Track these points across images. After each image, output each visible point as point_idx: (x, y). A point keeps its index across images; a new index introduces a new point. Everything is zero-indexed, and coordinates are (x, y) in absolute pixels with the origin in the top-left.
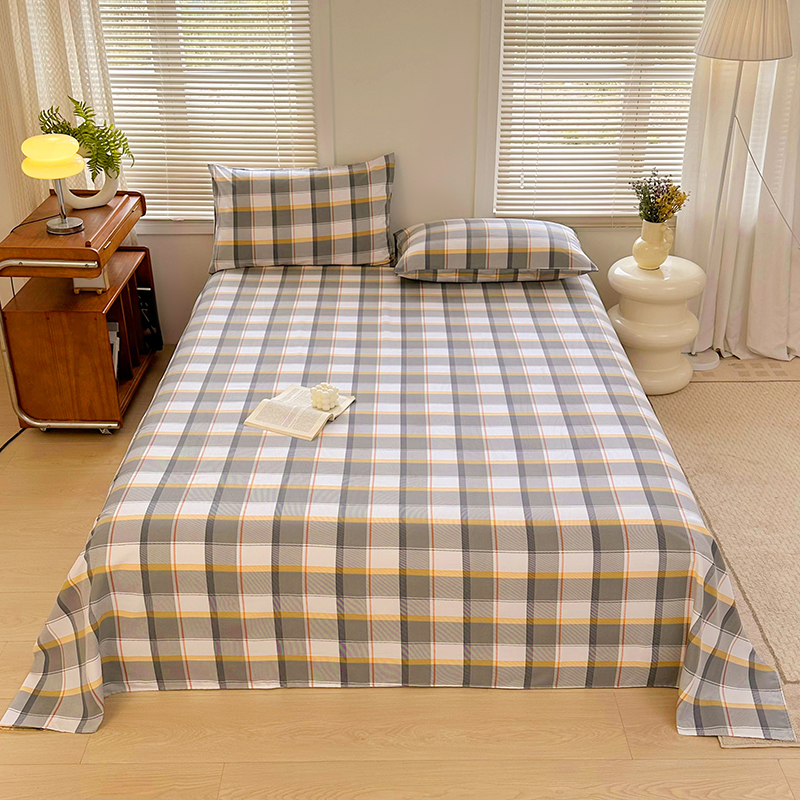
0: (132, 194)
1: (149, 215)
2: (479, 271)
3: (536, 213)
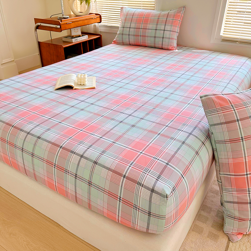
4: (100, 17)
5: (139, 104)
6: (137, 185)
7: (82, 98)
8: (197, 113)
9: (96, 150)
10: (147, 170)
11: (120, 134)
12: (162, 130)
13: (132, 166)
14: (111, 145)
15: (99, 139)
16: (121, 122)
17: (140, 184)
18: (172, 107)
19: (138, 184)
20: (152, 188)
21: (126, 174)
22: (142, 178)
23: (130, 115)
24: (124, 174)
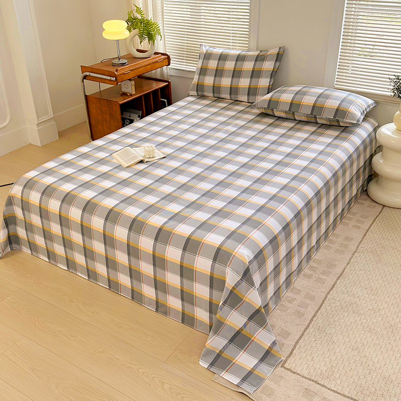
0: (163, 54)
1: (171, 66)
2: (295, 113)
3: (357, 89)
4: (169, 58)
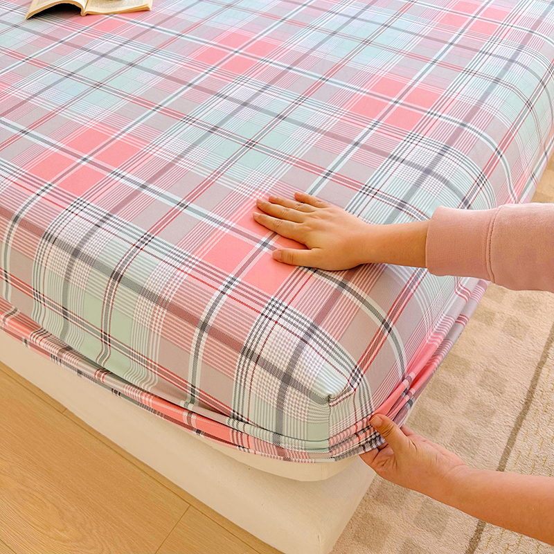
5: (278, 64)
6: (240, 356)
7: (102, 45)
8: (455, 94)
9: (121, 234)
10: (277, 305)
11: (205, 174)
12: (338, 158)
13: (229, 292)
14: (172, 215)
15: (136, 193)
16: (214, 129)
17: (249, 353)
18: (382, 74)
19: (245, 353)
20: (285, 369)
21: (207, 318)
22: (258, 336)
23: (245, 104)
24: (203, 318)
